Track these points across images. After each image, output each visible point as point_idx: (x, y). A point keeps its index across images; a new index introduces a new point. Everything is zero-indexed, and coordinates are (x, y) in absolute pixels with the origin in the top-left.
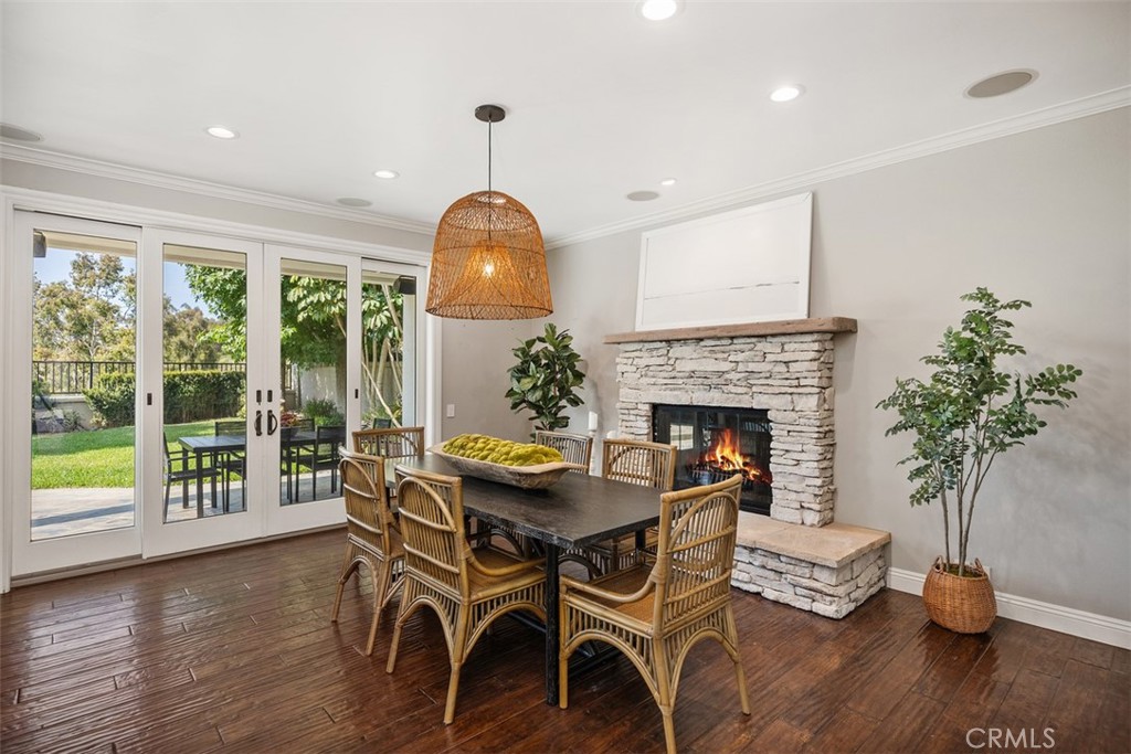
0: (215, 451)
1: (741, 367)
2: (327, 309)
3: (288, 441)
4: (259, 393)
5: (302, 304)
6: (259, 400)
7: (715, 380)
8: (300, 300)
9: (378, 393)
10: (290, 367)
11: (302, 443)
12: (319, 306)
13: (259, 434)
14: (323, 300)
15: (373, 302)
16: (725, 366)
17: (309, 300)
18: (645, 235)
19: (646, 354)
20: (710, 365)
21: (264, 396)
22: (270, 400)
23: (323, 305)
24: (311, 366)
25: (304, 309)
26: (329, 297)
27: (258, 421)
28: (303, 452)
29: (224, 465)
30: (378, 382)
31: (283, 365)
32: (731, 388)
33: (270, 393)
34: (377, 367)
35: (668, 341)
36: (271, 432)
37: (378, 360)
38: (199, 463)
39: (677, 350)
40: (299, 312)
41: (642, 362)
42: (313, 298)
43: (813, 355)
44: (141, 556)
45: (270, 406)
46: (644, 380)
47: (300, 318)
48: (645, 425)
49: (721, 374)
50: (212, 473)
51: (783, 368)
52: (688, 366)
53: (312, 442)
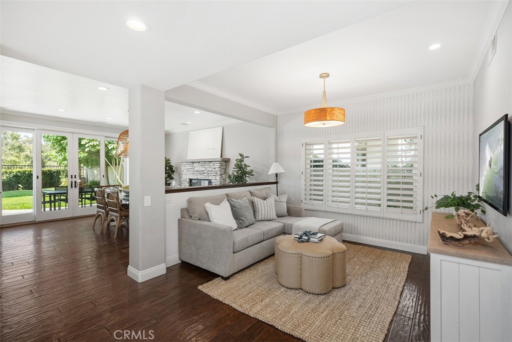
0: (55, 195)
1: (207, 169)
2: (97, 147)
3: (81, 191)
4: (72, 176)
5: (87, 146)
6: (72, 178)
7: (202, 172)
8: (86, 143)
9: (119, 179)
10: (83, 167)
11: (86, 193)
12: (94, 146)
13: (72, 187)
14: (95, 144)
15: (115, 145)
16: (204, 169)
17: (90, 144)
18: (191, 133)
19: (188, 166)
20: (201, 169)
21: (74, 177)
22: (75, 178)
23: (96, 146)
24: (92, 168)
25: (88, 147)
26: (98, 143)
27: (72, 184)
28: (87, 196)
29: (58, 200)
30: (119, 175)
31: (80, 167)
32: (205, 174)
33: (75, 176)
34: (118, 168)
35: (192, 162)
36: (75, 187)
37: (119, 165)
38: (50, 198)
39: (195, 165)
40: (86, 148)
41: (187, 168)
42: (92, 143)
43: (219, 166)
44: (35, 221)
45: (75, 180)
46: (188, 173)
47: (86, 150)
48: (188, 184)
49: (203, 171)
50: (55, 201)
51: (214, 169)
52: (196, 169)
53: (90, 192)
